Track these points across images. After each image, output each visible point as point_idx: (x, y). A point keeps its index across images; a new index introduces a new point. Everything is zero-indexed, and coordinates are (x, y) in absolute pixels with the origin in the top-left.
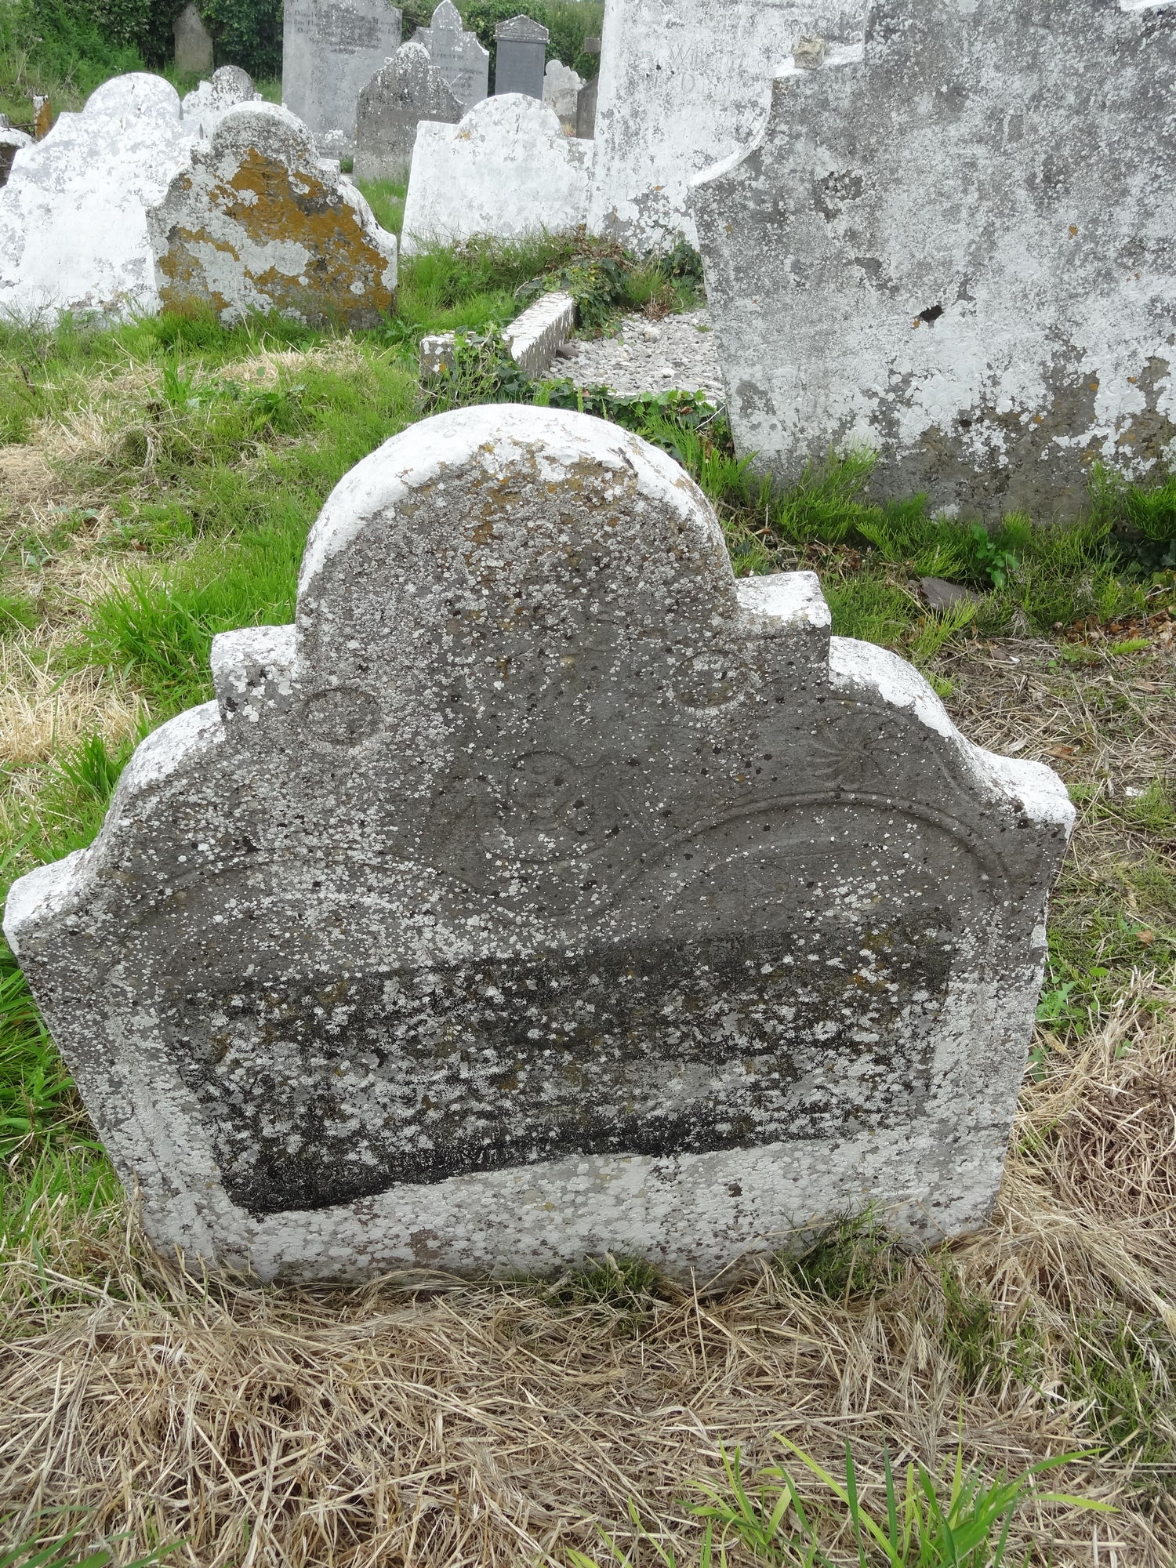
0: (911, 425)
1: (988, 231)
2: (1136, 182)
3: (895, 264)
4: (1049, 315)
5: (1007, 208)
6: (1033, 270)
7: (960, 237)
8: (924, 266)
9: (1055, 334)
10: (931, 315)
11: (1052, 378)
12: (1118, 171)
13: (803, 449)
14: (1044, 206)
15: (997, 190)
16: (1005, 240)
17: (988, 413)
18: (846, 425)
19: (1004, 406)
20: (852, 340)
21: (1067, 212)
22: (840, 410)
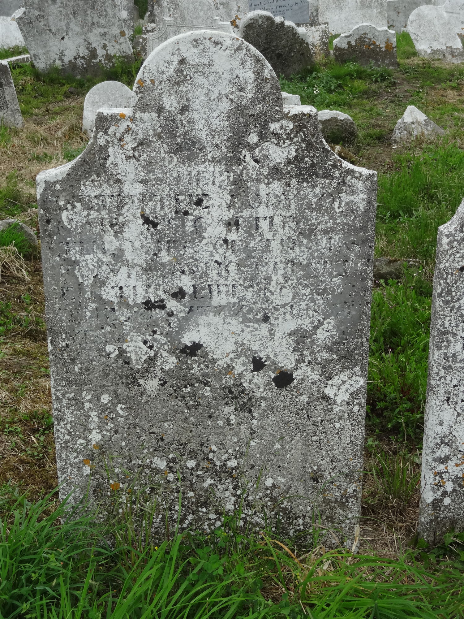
0: (66, 60)
1: (67, 23)
2: (89, 12)
3: (54, 30)
4: (83, 37)
5: (69, 18)
6: (77, 29)
7: (63, 24)
8: (58, 29)
9: (85, 40)
10: (63, 38)
11: (88, 48)
12: (85, 11)
13: (48, 67)
14: (75, 17)
15: (66, 15)
16: (71, 24)
17: (79, 56)
18: (54, 61)
19: (81, 55)
20: (51, 44)
21: (79, 18)
22: (52, 58)
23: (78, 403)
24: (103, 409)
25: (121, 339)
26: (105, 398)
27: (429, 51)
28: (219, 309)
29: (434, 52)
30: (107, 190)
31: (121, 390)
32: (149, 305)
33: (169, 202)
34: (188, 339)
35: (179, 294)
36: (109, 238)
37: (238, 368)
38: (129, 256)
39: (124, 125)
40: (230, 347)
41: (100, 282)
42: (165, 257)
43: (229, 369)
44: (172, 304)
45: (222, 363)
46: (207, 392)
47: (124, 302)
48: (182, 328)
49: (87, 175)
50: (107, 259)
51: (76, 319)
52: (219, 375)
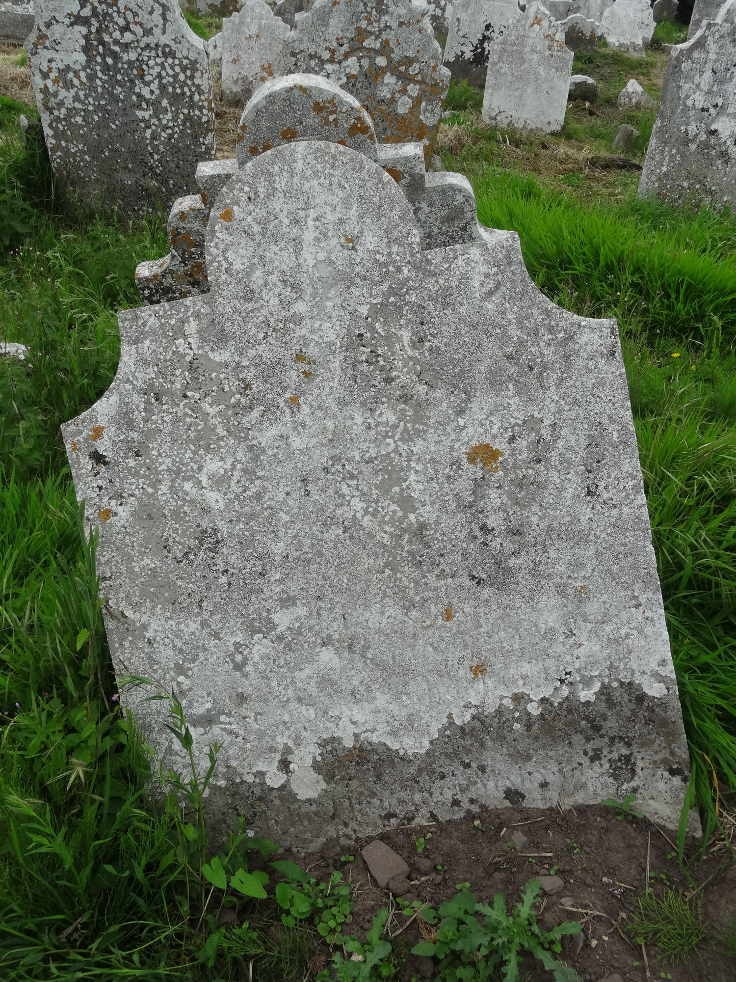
23: (663, 152)
24: (672, 156)
25: (688, 124)
26: (674, 151)
27: (617, 44)
28: (729, 114)
29: (621, 45)
30: (703, 55)
31: (681, 148)
32: (703, 110)
33: (724, 64)
34: (713, 128)
35: (716, 106)
36: (697, 77)
37: (729, 143)
38: (702, 86)
39: (717, 28)
40: (728, 133)
41: (687, 97)
42: (715, 89)
43: (725, 142)
44: (712, 110)
45: (723, 140)
46: (713, 152)
47: (694, 108)
48: (712, 122)
49: (697, 48)
50: (694, 87)
51: (673, 112)
52: (720, 145)
